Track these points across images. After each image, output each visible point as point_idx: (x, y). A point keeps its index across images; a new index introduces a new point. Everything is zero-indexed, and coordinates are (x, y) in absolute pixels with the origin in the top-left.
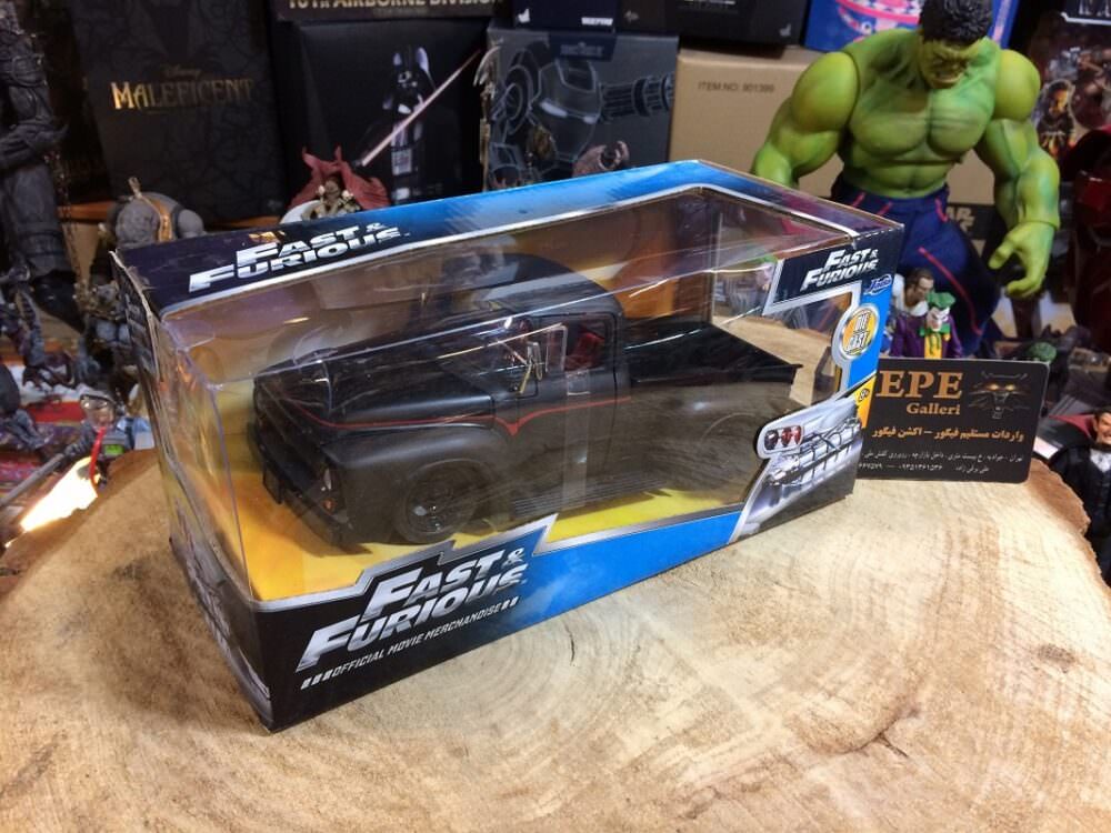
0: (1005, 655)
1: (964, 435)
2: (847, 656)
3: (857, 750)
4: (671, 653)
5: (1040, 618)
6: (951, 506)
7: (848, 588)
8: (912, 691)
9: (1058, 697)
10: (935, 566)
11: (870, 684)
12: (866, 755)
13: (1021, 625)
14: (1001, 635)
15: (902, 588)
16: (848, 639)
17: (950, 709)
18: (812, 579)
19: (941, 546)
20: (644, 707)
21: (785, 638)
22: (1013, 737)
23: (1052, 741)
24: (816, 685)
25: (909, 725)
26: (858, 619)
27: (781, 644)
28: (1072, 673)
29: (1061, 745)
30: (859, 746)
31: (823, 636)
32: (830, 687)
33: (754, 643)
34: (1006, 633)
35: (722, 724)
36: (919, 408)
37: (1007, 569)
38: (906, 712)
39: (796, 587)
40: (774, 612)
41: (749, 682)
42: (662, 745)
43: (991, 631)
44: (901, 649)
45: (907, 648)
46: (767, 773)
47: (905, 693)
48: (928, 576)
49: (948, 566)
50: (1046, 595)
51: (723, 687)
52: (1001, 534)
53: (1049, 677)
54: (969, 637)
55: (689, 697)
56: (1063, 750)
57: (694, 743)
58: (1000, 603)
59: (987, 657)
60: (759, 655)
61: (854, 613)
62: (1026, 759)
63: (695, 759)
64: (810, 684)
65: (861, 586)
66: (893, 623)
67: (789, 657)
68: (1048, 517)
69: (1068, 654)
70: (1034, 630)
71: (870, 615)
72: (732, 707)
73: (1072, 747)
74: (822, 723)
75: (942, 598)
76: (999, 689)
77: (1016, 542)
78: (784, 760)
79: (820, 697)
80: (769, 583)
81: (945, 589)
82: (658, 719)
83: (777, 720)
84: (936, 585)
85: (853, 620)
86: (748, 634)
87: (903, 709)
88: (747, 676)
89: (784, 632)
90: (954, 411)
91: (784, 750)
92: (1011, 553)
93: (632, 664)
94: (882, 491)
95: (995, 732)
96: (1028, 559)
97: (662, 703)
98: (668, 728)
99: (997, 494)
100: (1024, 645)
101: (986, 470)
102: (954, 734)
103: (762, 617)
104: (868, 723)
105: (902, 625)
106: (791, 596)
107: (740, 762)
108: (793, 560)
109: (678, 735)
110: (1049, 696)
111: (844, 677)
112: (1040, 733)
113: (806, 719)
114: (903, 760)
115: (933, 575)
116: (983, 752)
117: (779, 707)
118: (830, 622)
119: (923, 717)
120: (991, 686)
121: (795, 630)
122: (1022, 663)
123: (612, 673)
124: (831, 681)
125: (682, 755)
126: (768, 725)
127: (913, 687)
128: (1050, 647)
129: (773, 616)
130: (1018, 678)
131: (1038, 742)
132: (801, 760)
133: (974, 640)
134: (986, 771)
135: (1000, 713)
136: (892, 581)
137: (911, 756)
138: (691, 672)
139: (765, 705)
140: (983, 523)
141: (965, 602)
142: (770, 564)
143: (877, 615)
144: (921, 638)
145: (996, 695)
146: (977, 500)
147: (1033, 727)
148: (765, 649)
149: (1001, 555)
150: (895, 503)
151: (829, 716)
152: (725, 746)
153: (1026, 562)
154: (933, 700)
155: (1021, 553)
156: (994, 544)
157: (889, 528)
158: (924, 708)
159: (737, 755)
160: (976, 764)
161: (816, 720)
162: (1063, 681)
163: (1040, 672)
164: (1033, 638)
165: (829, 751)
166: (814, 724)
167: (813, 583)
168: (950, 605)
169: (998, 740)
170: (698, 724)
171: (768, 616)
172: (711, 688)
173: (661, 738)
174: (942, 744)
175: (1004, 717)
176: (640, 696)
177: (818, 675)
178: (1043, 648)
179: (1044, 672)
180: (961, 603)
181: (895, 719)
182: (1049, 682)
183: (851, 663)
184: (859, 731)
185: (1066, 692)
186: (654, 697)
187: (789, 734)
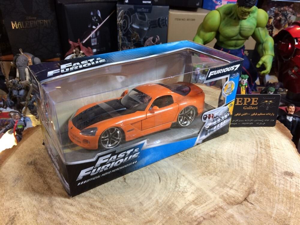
0: (275, 174)
1: (258, 114)
2: (234, 177)
3: (240, 203)
4: (187, 179)
5: (283, 164)
6: (256, 134)
7: (232, 158)
8: (252, 186)
9: (291, 185)
10: (254, 151)
11: (241, 185)
12: (242, 205)
13: (279, 166)
14: (274, 169)
15: (246, 157)
16: (234, 172)
17: (263, 190)
18: (222, 156)
19: (255, 145)
20: (181, 195)
21: (217, 173)
22: (280, 197)
23: (290, 198)
24: (227, 186)
25: (253, 195)
26: (236, 166)
27: (216, 175)
28: (293, 179)
29: (293, 199)
30: (240, 202)
31: (227, 172)
32: (230, 186)
33: (209, 175)
34: (275, 169)
35: (203, 198)
36: (247, 108)
37: (273, 151)
38: (251, 192)
39: (218, 158)
40: (213, 166)
41: (209, 186)
42: (188, 205)
43: (271, 168)
44: (248, 174)
45: (249, 174)
46: (217, 212)
47: (251, 187)
48: (253, 153)
49: (257, 151)
50: (284, 157)
51: (201, 188)
52: (270, 141)
53: (288, 180)
54: (265, 170)
55: (193, 191)
56: (294, 200)
57: (196, 204)
58: (272, 160)
59: (271, 175)
60: (210, 178)
61: (234, 165)
62: (285, 203)
63: (197, 209)
64: (225, 186)
65: (235, 158)
66: (245, 167)
67: (219, 178)
68: (282, 136)
69: (292, 173)
70: (282, 167)
71: (239, 166)
72: (205, 193)
73: (296, 199)
74: (230, 196)
75: (257, 159)
76: (275, 184)
77: (274, 143)
78: (221, 207)
79: (228, 189)
80: (211, 158)
81: (257, 157)
82: (185, 198)
83: (218, 197)
84: (255, 156)
85: (234, 167)
86: (207, 172)
87: (251, 191)
88: (208, 184)
89: (217, 171)
90: (256, 108)
91: (221, 205)
92: (273, 146)
93: (177, 183)
94: (237, 130)
95: (275, 196)
96: (278, 148)
97: (186, 194)
98: (188, 200)
99: (267, 130)
100: (280, 172)
101: (264, 123)
102: (265, 197)
103: (210, 167)
104: (242, 196)
105: (247, 167)
106: (217, 161)
107: (209, 209)
108: (216, 151)
109: (191, 202)
110: (288, 185)
111: (234, 183)
112: (287, 196)
113: (225, 196)
114: (252, 206)
115: (254, 153)
116: (273, 202)
117: (217, 193)
118: (228, 168)
119: (256, 193)
120: (273, 183)
121: (219, 170)
122: (280, 177)
123: (171, 185)
124: (231, 184)
125: (193, 208)
126: (215, 198)
127: (252, 185)
128: (287, 172)
129: (213, 167)
130: (280, 181)
131: (287, 198)
132: (225, 207)
133: (267, 171)
134: (274, 207)
135: (276, 191)
136: (243, 155)
137: (255, 204)
138: (193, 184)
139: (214, 192)
140: (265, 138)
141: (263, 160)
142: (210, 152)
143: (241, 165)
144: (253, 171)
145: (274, 186)
146: (263, 132)
147: (285, 194)
148: (212, 176)
149: (271, 147)
150: (241, 134)
151: (231, 194)
152: (204, 205)
153: (278, 149)
154: (258, 188)
155: (276, 146)
156: (269, 144)
157: (241, 141)
158: (256, 191)
159: (208, 207)
160: (272, 205)
161: (228, 196)
162: (291, 181)
163: (285, 179)
164: (282, 170)
165: (232, 204)
166: (228, 197)
167: (222, 157)
168: (259, 161)
169: (276, 198)
170: (197, 199)
171: (211, 167)
172: (199, 189)
173: (187, 203)
174: (262, 200)
175: (278, 192)
176: (180, 192)
177: (227, 183)
178: (285, 172)
179: (286, 179)
180: (262, 161)
181: (249, 194)
182: (288, 181)
183: (235, 179)
184: (240, 198)
185: (292, 184)
186: (184, 192)
187: (221, 200)
